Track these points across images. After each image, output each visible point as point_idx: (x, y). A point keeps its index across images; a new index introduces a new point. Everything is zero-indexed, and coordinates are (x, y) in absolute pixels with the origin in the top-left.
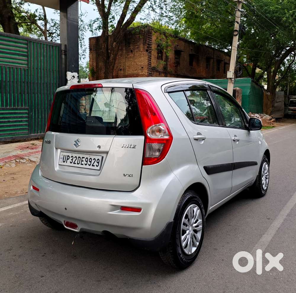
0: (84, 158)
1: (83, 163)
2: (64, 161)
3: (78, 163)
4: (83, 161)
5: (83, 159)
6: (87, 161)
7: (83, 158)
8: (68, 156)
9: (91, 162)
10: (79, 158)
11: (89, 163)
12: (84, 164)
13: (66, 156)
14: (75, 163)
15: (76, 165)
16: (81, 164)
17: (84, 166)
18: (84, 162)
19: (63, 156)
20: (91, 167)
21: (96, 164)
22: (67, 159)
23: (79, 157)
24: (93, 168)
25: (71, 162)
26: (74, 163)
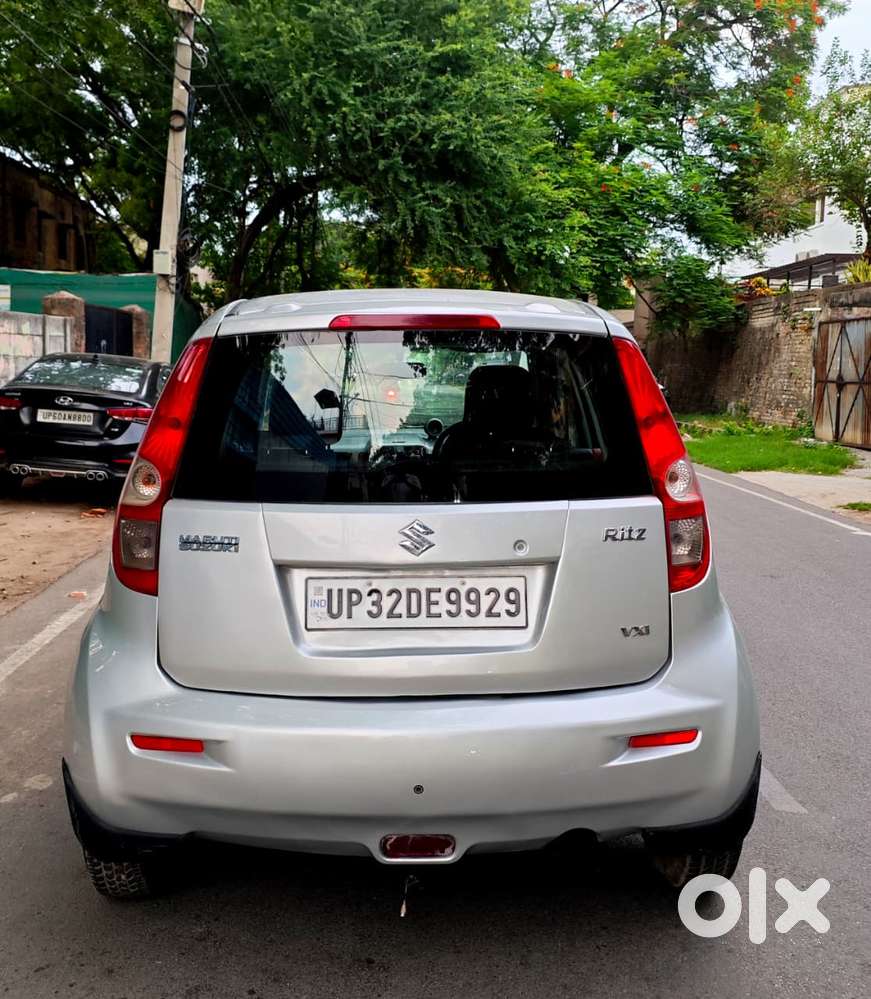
0: (439, 590)
1: (434, 609)
2: (335, 610)
3: (414, 610)
4: (437, 603)
5: (434, 597)
6: (457, 602)
7: (429, 591)
8: (351, 592)
9: (477, 602)
10: (414, 596)
11: (465, 605)
12: (445, 615)
13: (340, 591)
14: (400, 616)
15: (405, 622)
16: (429, 615)
17: (446, 621)
18: (444, 606)
19: (325, 594)
20: (481, 620)
21: (502, 606)
22: (351, 604)
23: (410, 592)
24: (493, 622)
25: (375, 610)
26: (391, 615)
